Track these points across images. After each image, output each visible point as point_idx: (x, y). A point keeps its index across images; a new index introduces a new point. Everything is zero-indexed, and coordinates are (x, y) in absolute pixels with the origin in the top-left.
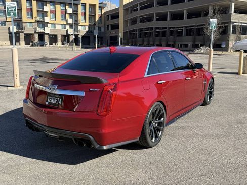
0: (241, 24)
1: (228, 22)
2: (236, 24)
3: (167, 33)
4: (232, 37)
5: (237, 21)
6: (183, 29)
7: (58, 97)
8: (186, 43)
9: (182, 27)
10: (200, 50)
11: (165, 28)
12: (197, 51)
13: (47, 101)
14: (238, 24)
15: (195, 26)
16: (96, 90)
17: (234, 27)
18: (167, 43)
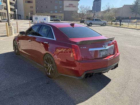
7: (105, 51)
13: (101, 55)
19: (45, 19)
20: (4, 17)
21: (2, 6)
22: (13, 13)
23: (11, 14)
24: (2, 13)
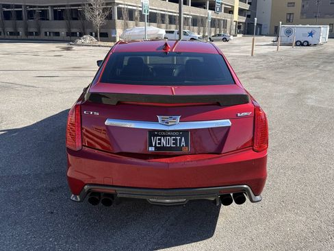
0: (126, 7)
1: (111, 3)
2: (120, 6)
3: (24, 15)
4: (119, 23)
5: (121, 2)
6: (49, 9)
7: (176, 136)
8: (57, 30)
9: (47, 7)
10: (83, 41)
11: (20, 7)
12: (79, 42)
13: (151, 145)
14: (123, 6)
15: (67, 6)
16: (246, 114)
17: (120, 10)
18: (27, 29)
19: (311, 34)
20: (222, 29)
21: (222, 4)
22: (244, 21)
23: (239, 23)
24: (219, 20)
